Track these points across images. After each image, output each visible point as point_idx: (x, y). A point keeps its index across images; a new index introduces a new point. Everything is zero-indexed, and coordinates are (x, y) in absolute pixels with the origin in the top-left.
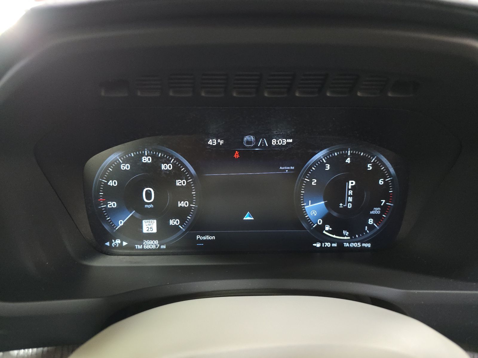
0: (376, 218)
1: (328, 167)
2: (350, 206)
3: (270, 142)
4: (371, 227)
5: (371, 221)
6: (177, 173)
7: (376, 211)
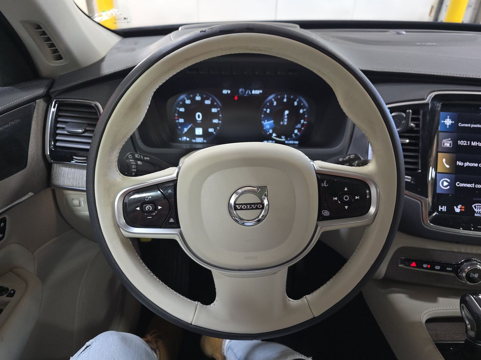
0: (299, 130)
1: (275, 103)
2: (286, 123)
3: (251, 92)
4: (296, 135)
5: (296, 131)
6: (212, 106)
7: (299, 126)
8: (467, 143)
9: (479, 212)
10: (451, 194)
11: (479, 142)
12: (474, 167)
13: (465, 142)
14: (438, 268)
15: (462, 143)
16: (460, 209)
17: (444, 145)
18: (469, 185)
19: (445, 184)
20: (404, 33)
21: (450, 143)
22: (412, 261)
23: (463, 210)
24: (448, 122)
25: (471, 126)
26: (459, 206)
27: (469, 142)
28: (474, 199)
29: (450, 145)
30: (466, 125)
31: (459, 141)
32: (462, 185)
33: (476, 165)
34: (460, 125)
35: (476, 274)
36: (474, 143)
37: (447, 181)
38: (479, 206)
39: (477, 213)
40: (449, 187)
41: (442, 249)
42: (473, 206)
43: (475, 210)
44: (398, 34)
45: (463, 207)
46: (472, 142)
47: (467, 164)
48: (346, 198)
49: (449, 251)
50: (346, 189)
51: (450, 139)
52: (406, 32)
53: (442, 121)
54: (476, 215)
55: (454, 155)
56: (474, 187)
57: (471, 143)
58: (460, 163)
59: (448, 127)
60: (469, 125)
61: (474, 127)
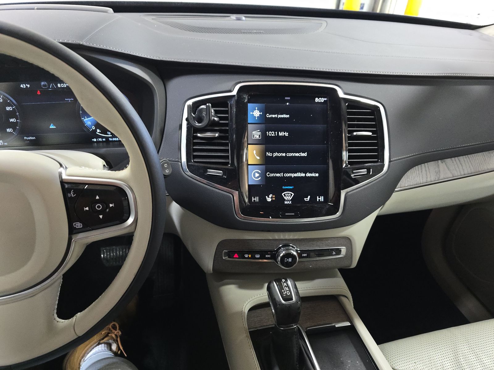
3: (56, 85)
6: (6, 103)
8: (275, 134)
9: (288, 200)
10: (262, 185)
11: (286, 132)
12: (282, 157)
13: (273, 133)
14: (258, 256)
15: (270, 134)
16: (271, 198)
17: (254, 137)
18: (278, 175)
19: (257, 175)
20: (244, 18)
21: (259, 134)
22: (235, 252)
23: (274, 199)
24: (257, 113)
25: (278, 116)
26: (270, 196)
27: (276, 133)
28: (283, 187)
29: (259, 137)
30: (274, 116)
31: (267, 133)
32: (272, 175)
33: (284, 155)
34: (268, 116)
35: (289, 259)
36: (281, 133)
37: (258, 173)
38: (288, 194)
39: (287, 200)
40: (260, 178)
41: (258, 238)
42: (283, 194)
43: (285, 198)
44: (239, 19)
45: (274, 196)
46: (280, 132)
47: (276, 154)
48: (99, 207)
49: (265, 239)
50: (97, 198)
51: (259, 131)
52: (245, 17)
53: (251, 113)
54: (286, 203)
55: (264, 146)
56: (282, 176)
57: (278, 134)
58: (269, 154)
59: (256, 118)
60: (276, 116)
61: (281, 117)
